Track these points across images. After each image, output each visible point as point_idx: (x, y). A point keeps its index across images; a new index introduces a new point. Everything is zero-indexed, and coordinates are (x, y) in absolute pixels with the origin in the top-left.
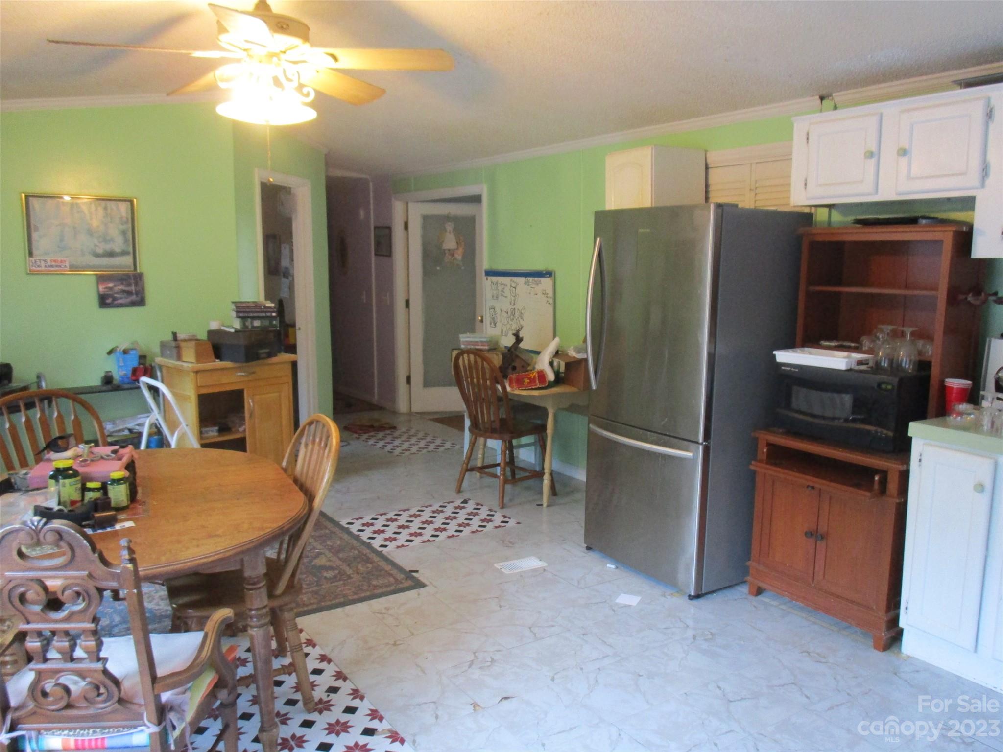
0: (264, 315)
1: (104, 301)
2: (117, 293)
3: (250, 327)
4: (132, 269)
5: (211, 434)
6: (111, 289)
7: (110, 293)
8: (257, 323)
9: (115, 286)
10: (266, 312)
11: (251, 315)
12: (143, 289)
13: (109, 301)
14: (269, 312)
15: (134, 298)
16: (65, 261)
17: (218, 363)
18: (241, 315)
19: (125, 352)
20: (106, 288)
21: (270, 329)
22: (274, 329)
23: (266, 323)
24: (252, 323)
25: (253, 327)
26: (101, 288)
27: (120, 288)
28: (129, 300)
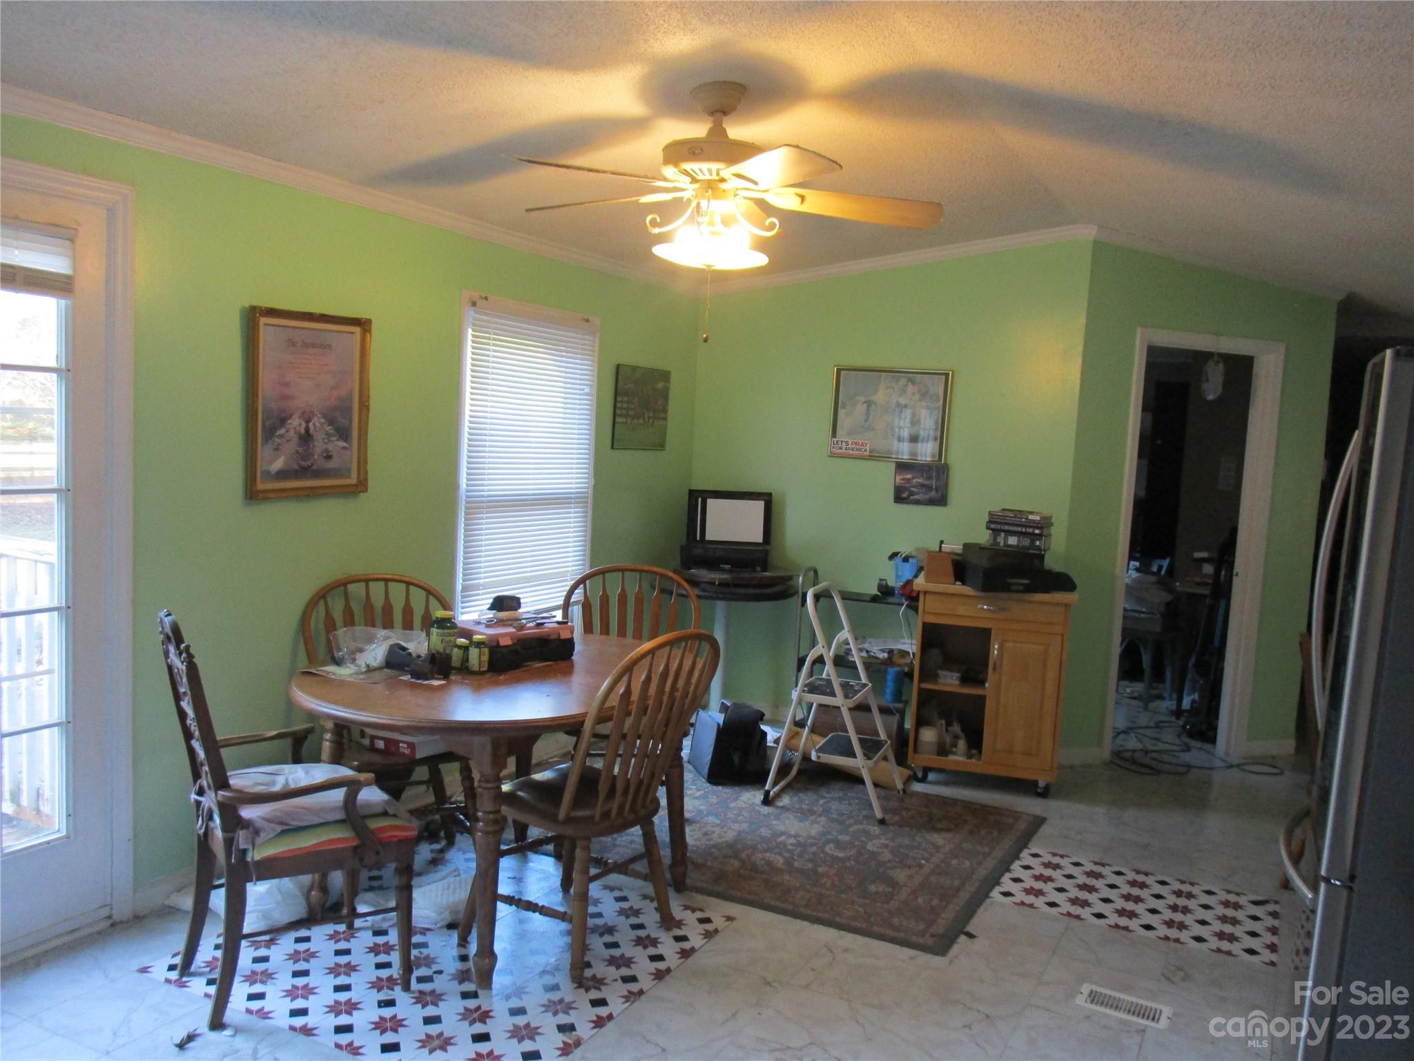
0: (1024, 530)
1: (901, 496)
2: (915, 487)
3: (1002, 544)
4: (937, 459)
5: (949, 681)
6: (909, 479)
7: (907, 485)
8: (1013, 541)
9: (913, 478)
10: (1026, 526)
11: (1006, 527)
12: (946, 485)
13: (905, 495)
14: (1031, 527)
15: (933, 494)
16: (866, 444)
17: (958, 587)
18: (993, 526)
19: (906, 560)
20: (903, 479)
21: (1031, 551)
22: (1038, 552)
23: (1026, 542)
24: (1006, 539)
25: (1006, 545)
26: (898, 478)
27: (920, 481)
28: (927, 497)
